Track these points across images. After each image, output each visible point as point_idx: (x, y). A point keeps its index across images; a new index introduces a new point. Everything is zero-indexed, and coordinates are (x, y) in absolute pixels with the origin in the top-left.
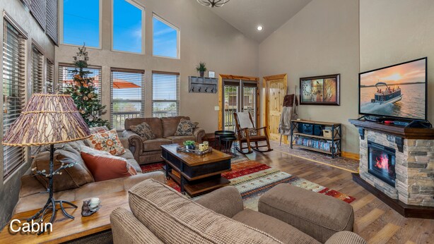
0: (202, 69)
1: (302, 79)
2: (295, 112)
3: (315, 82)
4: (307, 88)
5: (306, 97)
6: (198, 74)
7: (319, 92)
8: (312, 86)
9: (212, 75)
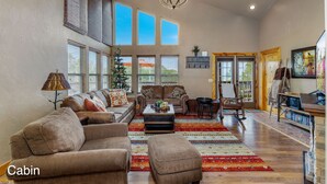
0: (196, 50)
1: (294, 52)
2: (286, 85)
3: (306, 54)
4: (299, 61)
5: (298, 71)
6: (193, 55)
7: (311, 64)
8: (303, 58)
9: (204, 54)
